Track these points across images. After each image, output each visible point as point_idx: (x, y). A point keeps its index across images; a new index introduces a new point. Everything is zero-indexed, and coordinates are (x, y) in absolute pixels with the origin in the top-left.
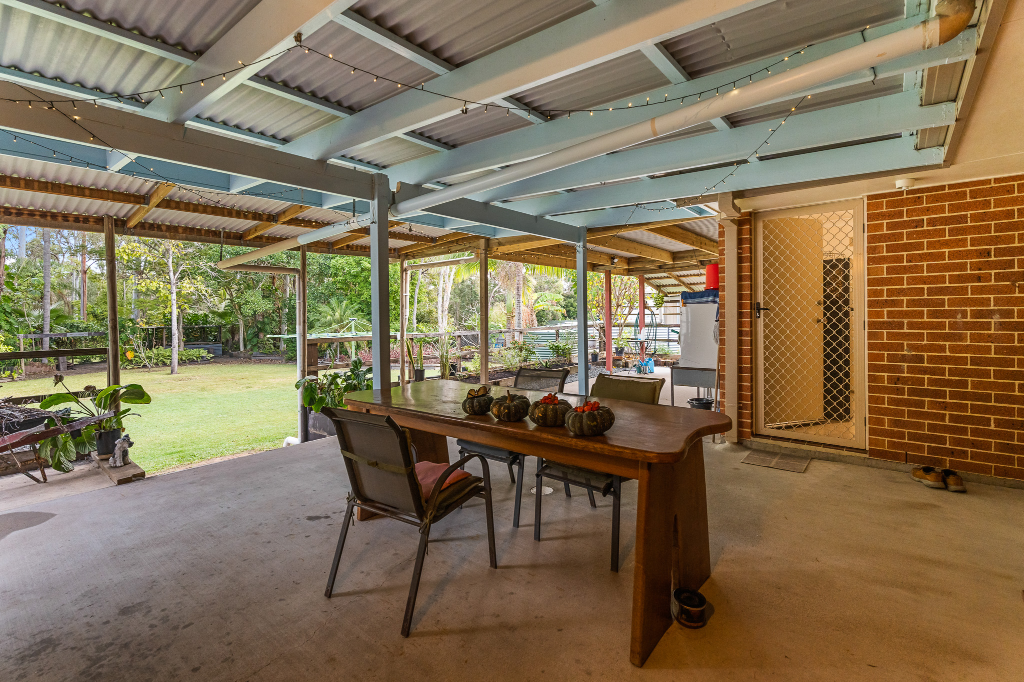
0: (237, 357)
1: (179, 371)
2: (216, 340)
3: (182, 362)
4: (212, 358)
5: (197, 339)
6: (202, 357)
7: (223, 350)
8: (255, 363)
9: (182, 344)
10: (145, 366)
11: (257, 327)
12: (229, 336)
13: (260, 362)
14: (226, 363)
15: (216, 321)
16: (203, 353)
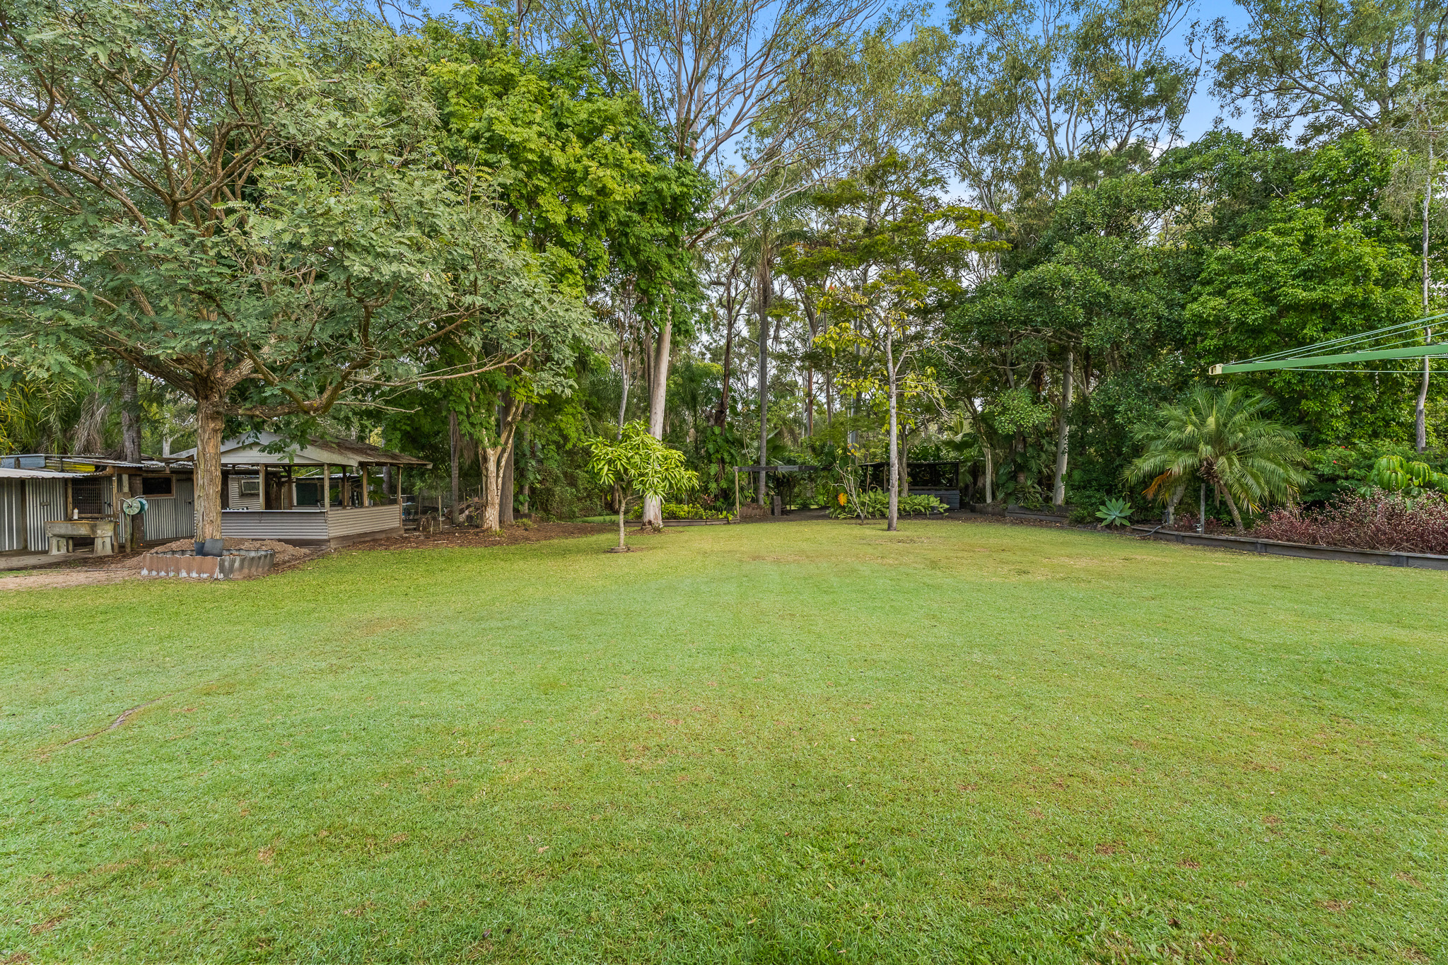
0: (982, 513)
1: (899, 527)
2: (952, 484)
3: (904, 515)
4: (946, 511)
5: (925, 483)
6: (933, 508)
7: (961, 500)
8: (1013, 524)
9: (906, 486)
10: (858, 516)
11: (1015, 462)
12: (969, 479)
13: (1020, 522)
14: (966, 520)
15: (950, 455)
16: (934, 501)
